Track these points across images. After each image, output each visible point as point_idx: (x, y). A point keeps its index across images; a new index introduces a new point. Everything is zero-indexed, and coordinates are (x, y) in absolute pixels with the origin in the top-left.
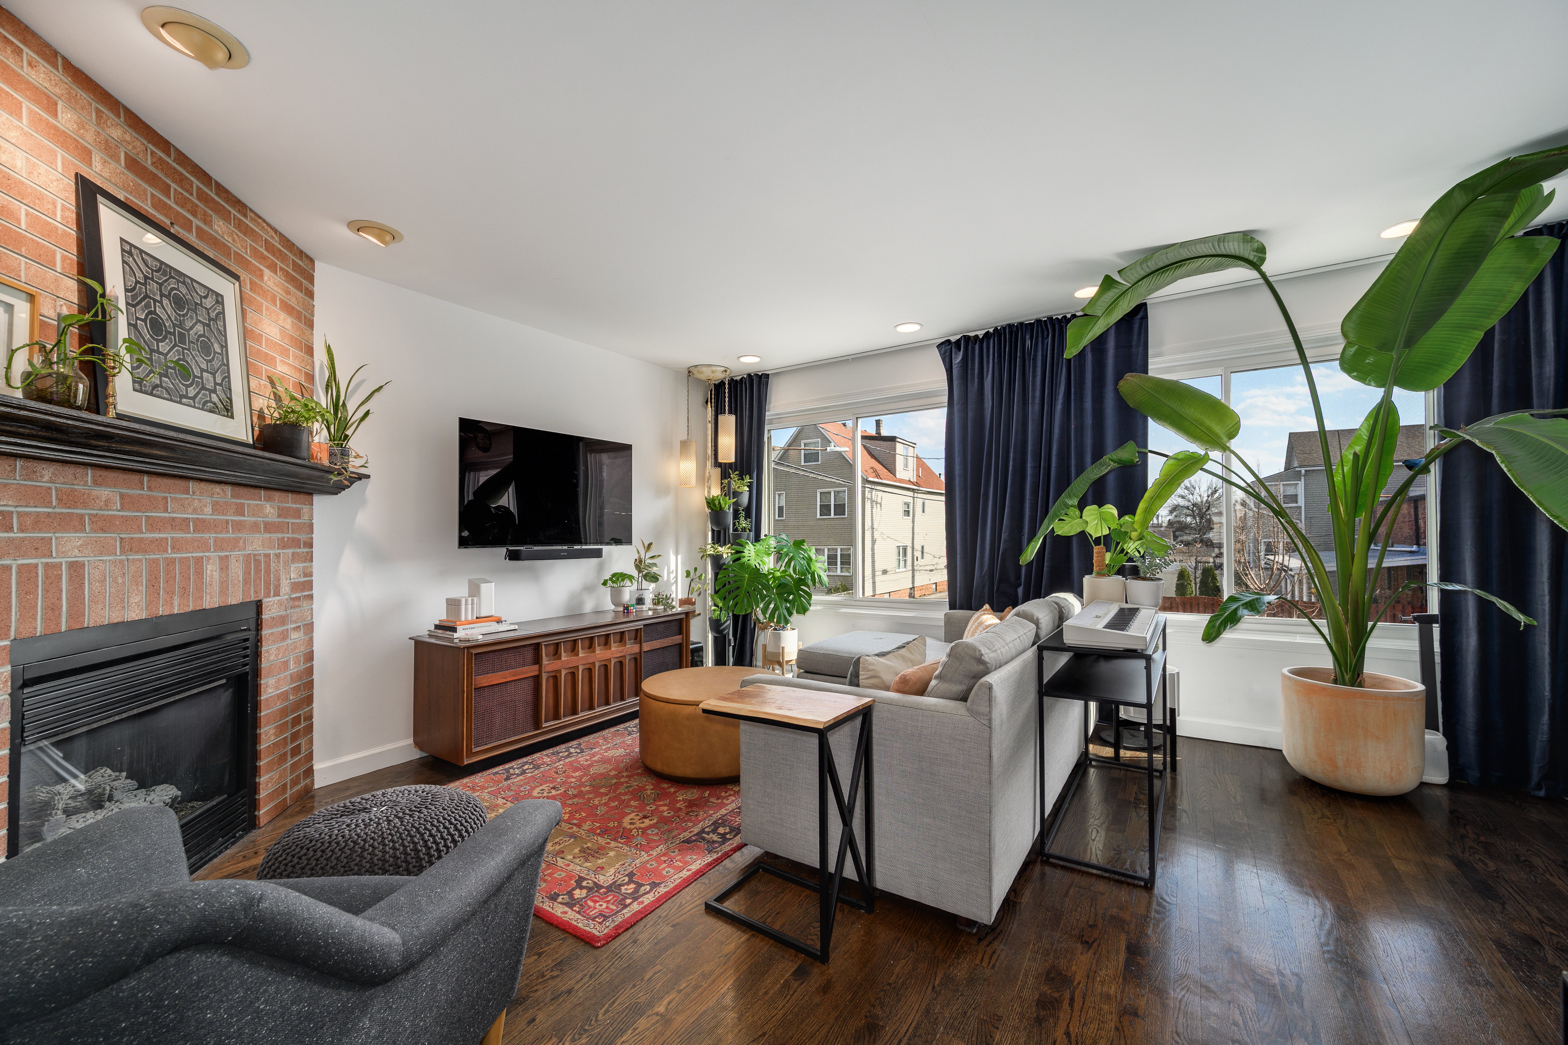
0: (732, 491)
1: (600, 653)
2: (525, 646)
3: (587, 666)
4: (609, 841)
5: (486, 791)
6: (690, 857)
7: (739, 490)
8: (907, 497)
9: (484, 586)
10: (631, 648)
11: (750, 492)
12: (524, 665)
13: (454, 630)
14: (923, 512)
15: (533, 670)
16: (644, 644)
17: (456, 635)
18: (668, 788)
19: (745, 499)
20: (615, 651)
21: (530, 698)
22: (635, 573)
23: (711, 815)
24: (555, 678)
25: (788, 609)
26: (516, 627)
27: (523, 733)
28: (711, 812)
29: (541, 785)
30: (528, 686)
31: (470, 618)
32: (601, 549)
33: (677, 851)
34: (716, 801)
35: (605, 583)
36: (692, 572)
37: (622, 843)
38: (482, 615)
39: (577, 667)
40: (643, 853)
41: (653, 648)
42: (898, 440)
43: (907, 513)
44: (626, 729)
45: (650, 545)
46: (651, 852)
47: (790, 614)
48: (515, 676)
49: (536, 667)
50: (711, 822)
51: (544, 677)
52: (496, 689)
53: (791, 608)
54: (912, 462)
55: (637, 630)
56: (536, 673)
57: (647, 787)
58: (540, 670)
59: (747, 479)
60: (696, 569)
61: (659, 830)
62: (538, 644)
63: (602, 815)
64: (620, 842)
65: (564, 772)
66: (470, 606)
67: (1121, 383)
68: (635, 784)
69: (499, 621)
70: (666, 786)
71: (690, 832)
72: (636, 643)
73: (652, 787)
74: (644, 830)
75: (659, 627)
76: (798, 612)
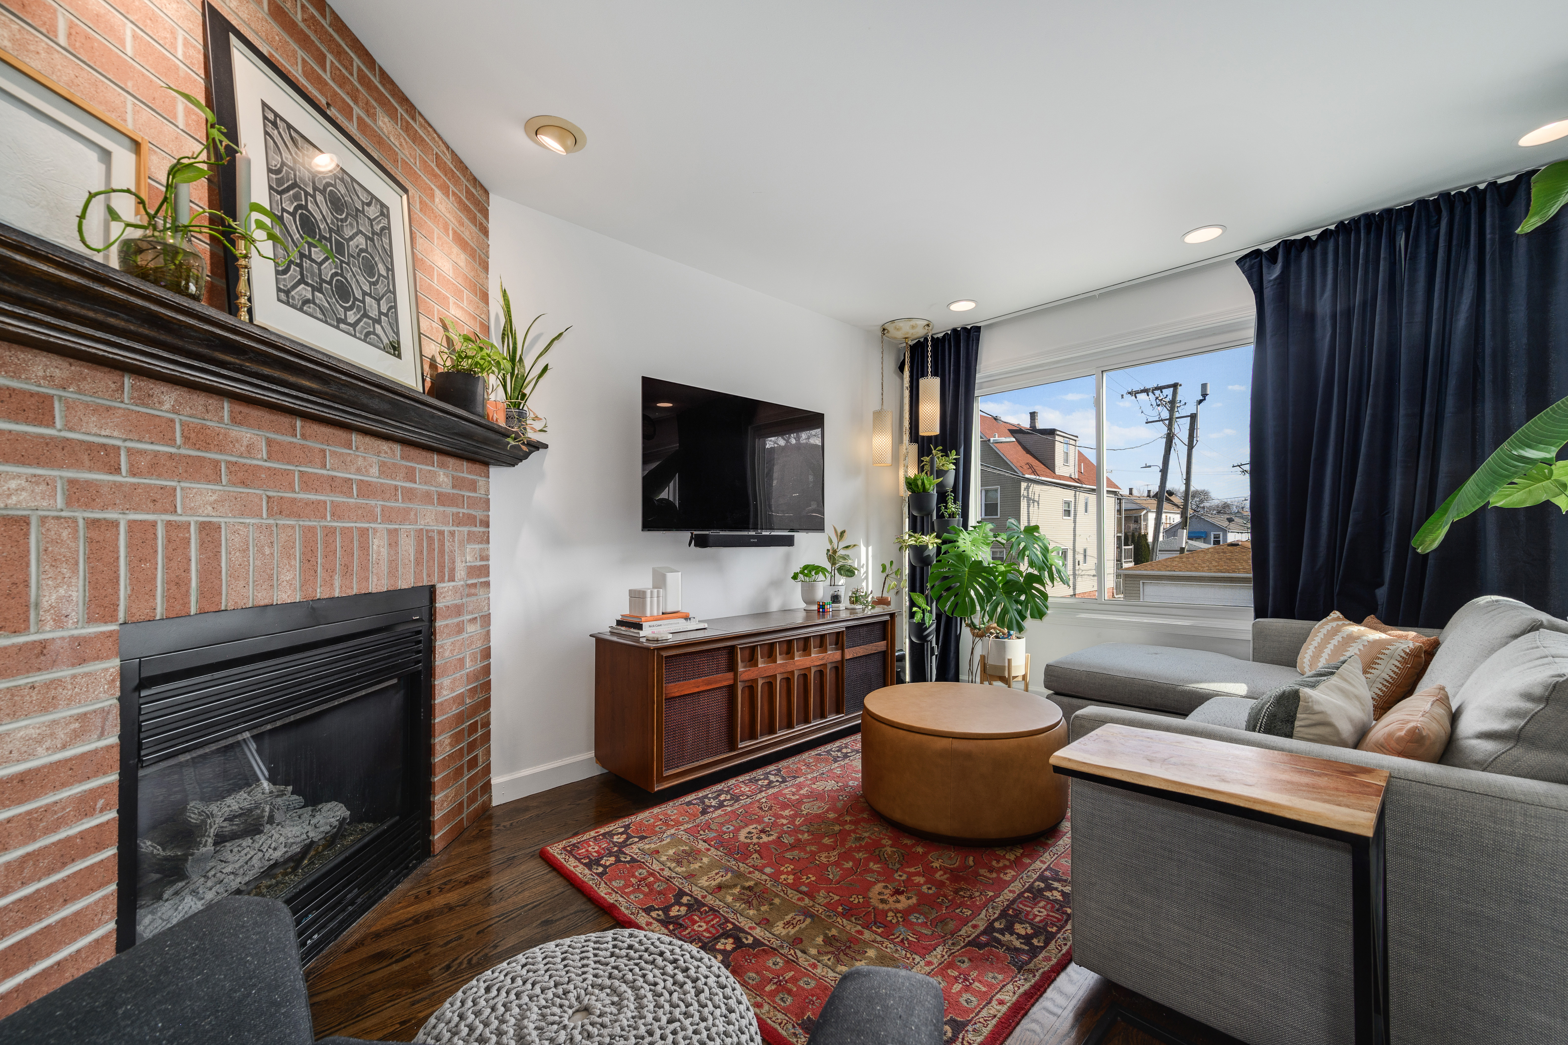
0: (935, 469)
1: (800, 661)
2: (718, 649)
3: (785, 676)
7: (945, 468)
9: (669, 576)
10: (832, 655)
11: (957, 469)
12: (717, 672)
13: (639, 626)
15: (726, 679)
16: (846, 650)
17: (642, 633)
19: (950, 479)
20: (815, 658)
21: (725, 712)
22: (827, 565)
24: (751, 688)
25: (1020, 612)
26: (706, 626)
30: (722, 697)
31: (655, 613)
32: (793, 536)
35: (795, 577)
38: (669, 610)
39: (775, 676)
41: (856, 656)
44: (828, 752)
45: (843, 533)
48: (708, 684)
49: (730, 675)
51: (740, 686)
52: (688, 700)
53: (1024, 611)
55: (838, 633)
56: (731, 682)
57: (884, 842)
58: (735, 679)
59: (953, 455)
62: (732, 648)
66: (655, 599)
68: (867, 835)
69: (687, 618)
72: (837, 649)
75: (863, 631)
76: (1033, 617)
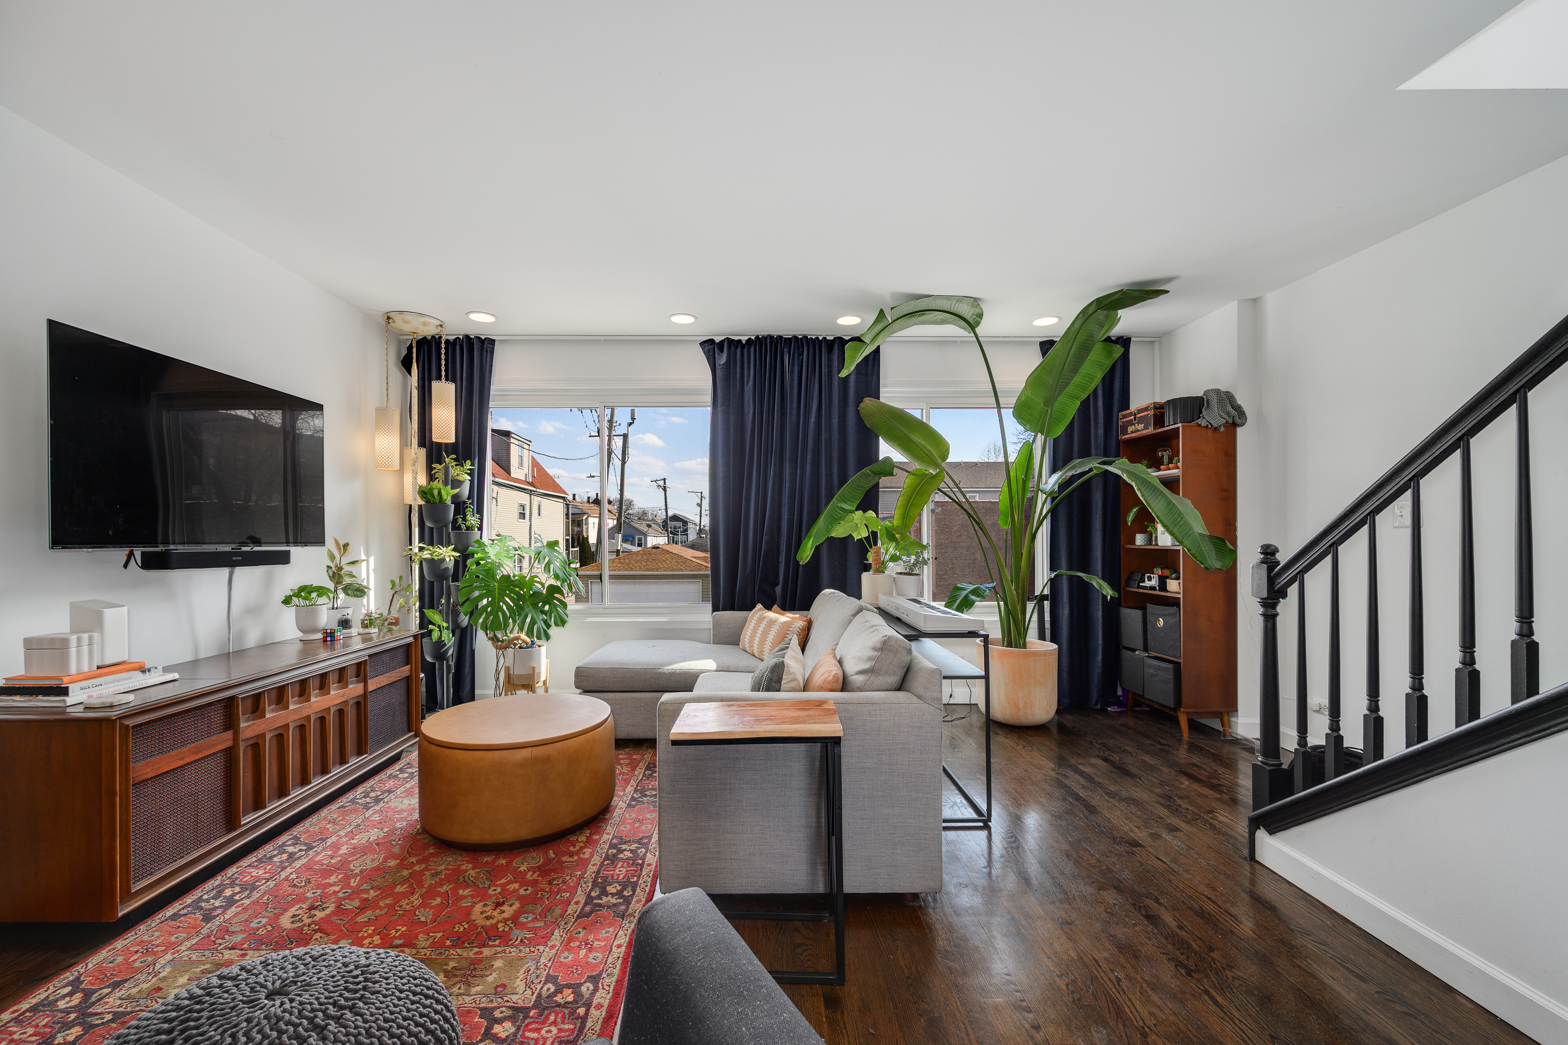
0: (450, 478)
1: (318, 702)
2: (210, 704)
3: (299, 723)
4: (477, 950)
5: (183, 948)
6: (604, 931)
7: (460, 478)
8: (524, 498)
9: (108, 613)
10: (355, 689)
11: (472, 481)
12: (209, 735)
13: (64, 691)
14: (539, 515)
15: (224, 740)
16: (369, 681)
17: (70, 700)
18: (495, 860)
19: (465, 489)
20: (336, 695)
21: (219, 784)
22: (331, 585)
23: (581, 877)
24: (256, 747)
25: (545, 622)
26: (176, 676)
27: (209, 841)
28: (579, 873)
29: (285, 910)
30: (215, 767)
31: (85, 668)
32: (289, 552)
33: (581, 930)
34: (570, 859)
35: (287, 601)
36: (397, 581)
37: (498, 946)
38: (108, 661)
39: (287, 725)
40: (541, 948)
41: (379, 686)
42: (513, 435)
43: (522, 516)
44: (353, 801)
45: (346, 546)
46: (550, 944)
47: (549, 626)
48: (197, 753)
49: (229, 734)
50: (590, 885)
51: (242, 746)
52: (167, 779)
53: (548, 620)
54: (527, 462)
55: (359, 663)
56: (229, 744)
57: (464, 867)
58: (236, 738)
59: (468, 465)
60: (401, 578)
61: (535, 914)
62: (232, 699)
63: (433, 921)
64: (495, 946)
65: (308, 881)
66: (85, 649)
67: (862, 405)
68: (443, 867)
69: (144, 670)
70: (489, 859)
71: (577, 903)
72: (359, 682)
73: (470, 866)
74: (515, 918)
75: (386, 657)
76: (556, 625)
